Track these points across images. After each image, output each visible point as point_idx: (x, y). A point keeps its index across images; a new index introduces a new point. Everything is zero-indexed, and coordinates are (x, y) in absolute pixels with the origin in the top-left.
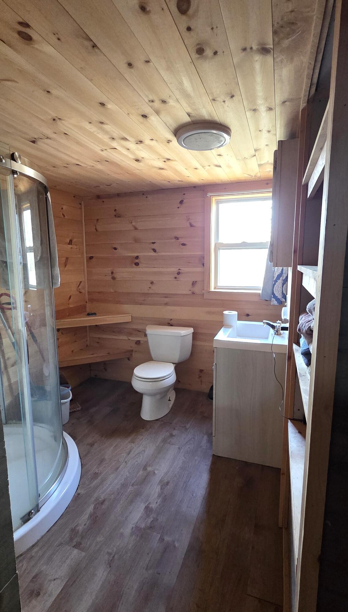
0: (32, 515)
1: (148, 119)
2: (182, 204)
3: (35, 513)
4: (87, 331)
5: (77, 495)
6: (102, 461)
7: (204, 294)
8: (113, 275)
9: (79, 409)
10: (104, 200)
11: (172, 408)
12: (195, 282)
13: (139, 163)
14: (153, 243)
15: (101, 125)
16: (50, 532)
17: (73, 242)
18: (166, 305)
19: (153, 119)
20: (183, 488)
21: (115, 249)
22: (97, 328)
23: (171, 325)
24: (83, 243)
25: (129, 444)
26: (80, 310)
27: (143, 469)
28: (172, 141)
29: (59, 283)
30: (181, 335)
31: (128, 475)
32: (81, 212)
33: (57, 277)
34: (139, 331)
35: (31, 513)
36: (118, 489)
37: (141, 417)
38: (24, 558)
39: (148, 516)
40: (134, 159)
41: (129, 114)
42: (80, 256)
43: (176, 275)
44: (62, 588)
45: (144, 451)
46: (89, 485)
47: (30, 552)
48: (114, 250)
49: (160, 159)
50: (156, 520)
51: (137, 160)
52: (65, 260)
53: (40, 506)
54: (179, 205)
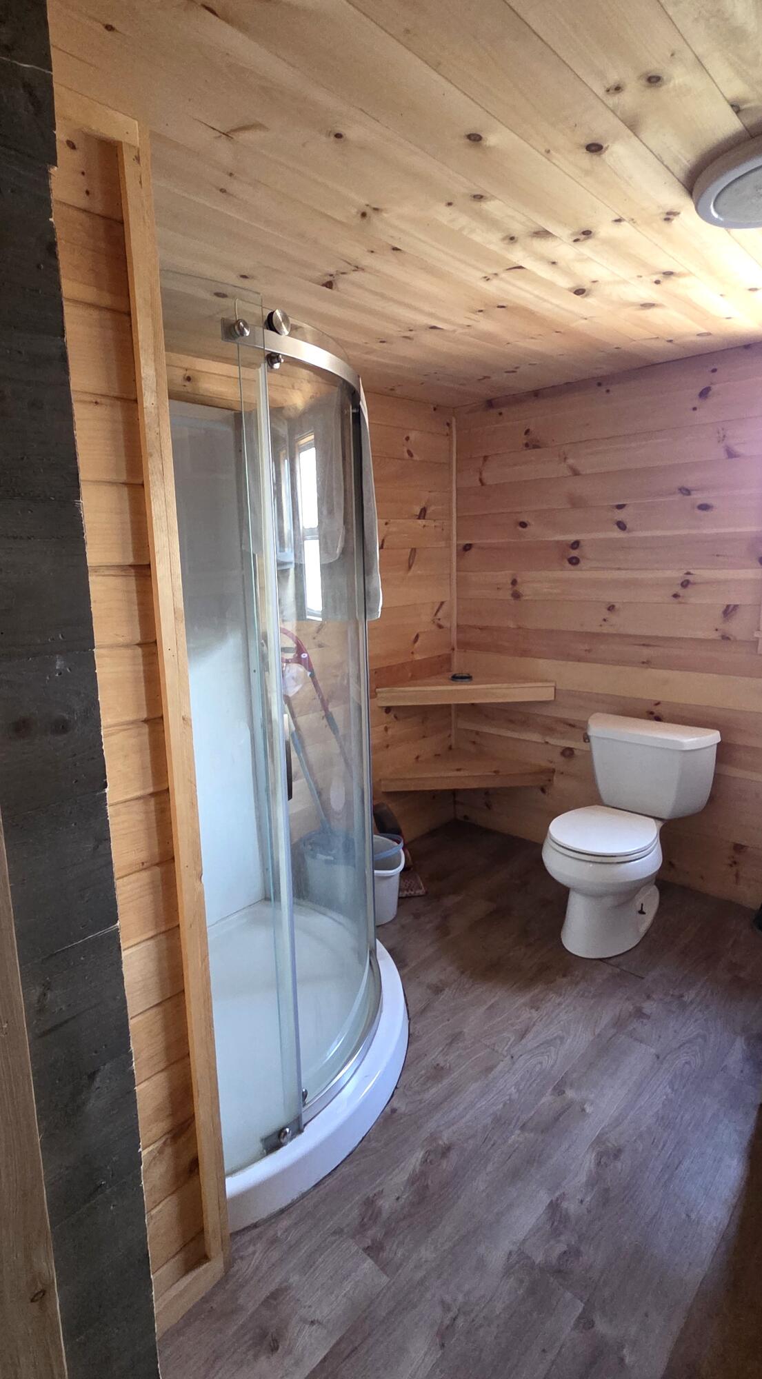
0: (285, 1138)
1: (606, 155)
2: (706, 397)
3: (292, 1135)
4: (450, 715)
5: (390, 1113)
6: (455, 1038)
7: (757, 642)
8: (515, 588)
9: (421, 894)
10: (503, 410)
11: (647, 935)
12: (731, 607)
13: (585, 299)
14: (620, 507)
15: (476, 205)
16: (322, 1186)
17: (428, 512)
18: (645, 665)
19: (621, 152)
20: (663, 1181)
21: (523, 525)
22: (475, 711)
23: (658, 719)
24: (450, 514)
25: (525, 1010)
26: (440, 667)
27: (554, 1089)
28: (679, 213)
29: (380, 610)
30: (684, 749)
31: (515, 1096)
32: (451, 444)
33: (377, 595)
34: (570, 725)
35: (283, 1134)
36: (485, 1127)
37: (561, 942)
38: (259, 1237)
39: (556, 1233)
40: (570, 290)
41: (548, 152)
42: (443, 544)
43: (678, 590)
44: (327, 1354)
45: (562, 1039)
46: (419, 1093)
47: (275, 1225)
48: (520, 529)
49: (644, 277)
50: (573, 1253)
51: (580, 292)
52: (409, 554)
53: (304, 1120)
54: (696, 403)
